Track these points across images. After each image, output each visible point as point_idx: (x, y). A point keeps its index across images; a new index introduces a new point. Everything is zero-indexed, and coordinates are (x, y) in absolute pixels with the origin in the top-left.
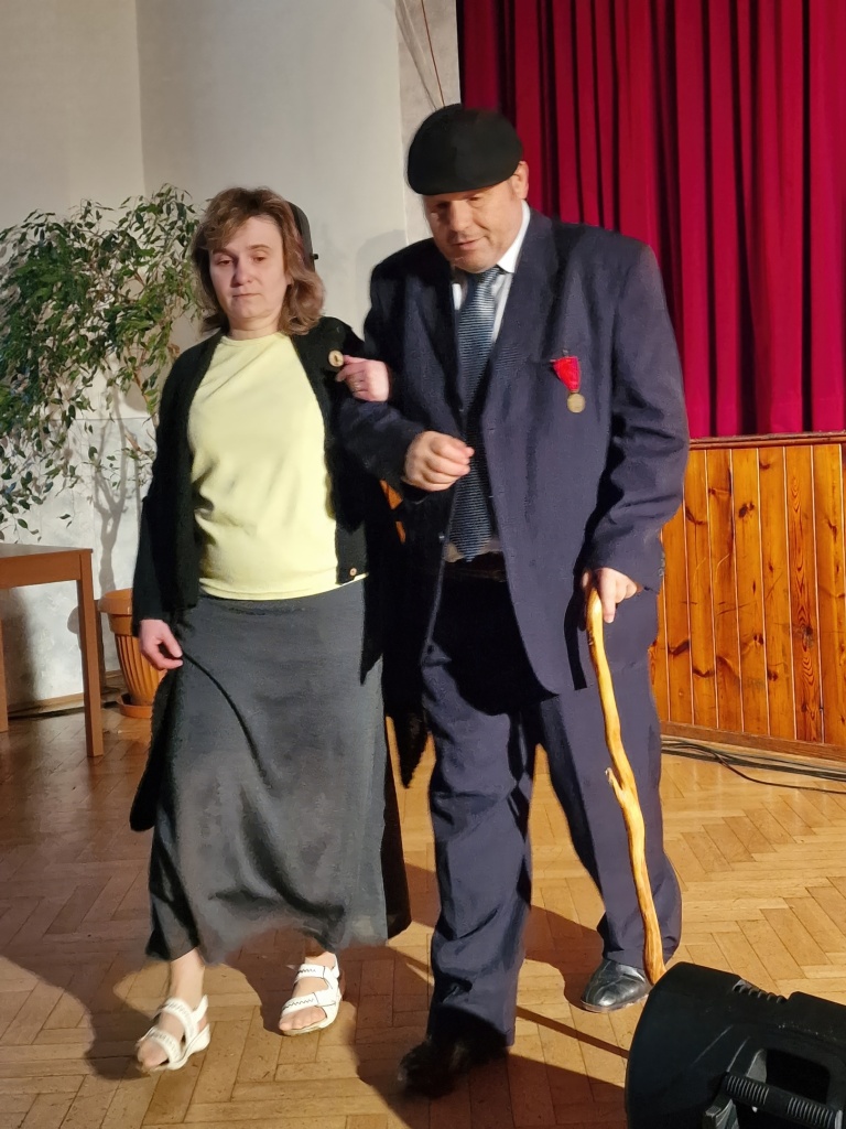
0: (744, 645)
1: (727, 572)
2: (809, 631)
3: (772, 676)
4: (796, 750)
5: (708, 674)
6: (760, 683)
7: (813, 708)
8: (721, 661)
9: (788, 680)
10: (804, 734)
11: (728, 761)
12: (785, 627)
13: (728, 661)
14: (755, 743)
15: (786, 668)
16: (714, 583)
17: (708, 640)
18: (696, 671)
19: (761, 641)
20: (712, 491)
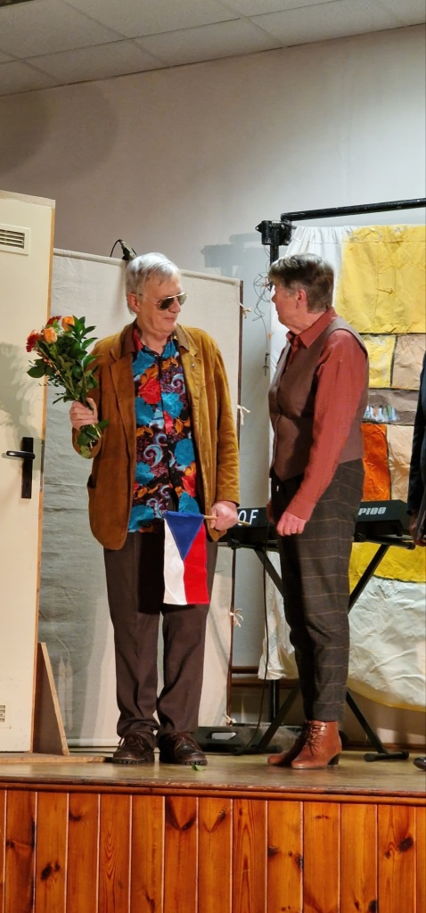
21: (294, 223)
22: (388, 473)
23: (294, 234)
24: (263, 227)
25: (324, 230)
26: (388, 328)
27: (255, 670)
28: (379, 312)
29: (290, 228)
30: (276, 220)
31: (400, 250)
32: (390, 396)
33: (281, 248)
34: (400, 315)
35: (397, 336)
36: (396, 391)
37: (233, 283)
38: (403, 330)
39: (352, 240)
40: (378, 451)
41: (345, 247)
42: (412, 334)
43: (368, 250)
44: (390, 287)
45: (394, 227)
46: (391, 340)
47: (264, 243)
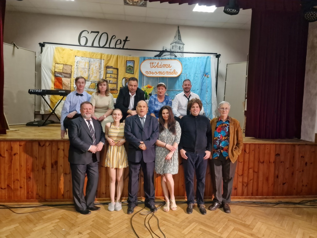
0: (14, 182)
1: (10, 168)
2: (30, 178)
3: (21, 187)
4: (26, 202)
5: (5, 189)
6: (18, 189)
7: (30, 193)
8: (8, 186)
9: (24, 188)
10: (28, 198)
11: (9, 208)
12: (24, 178)
13: (10, 185)
14: (16, 202)
15: (24, 185)
16: (7, 169)
17: (5, 182)
18: (1, 188)
19: (18, 181)
20: (7, 150)
21: (45, 44)
22: (62, 85)
23: (45, 45)
24: (40, 44)
25: (51, 46)
26: (62, 63)
27: (39, 112)
28: (61, 60)
29: (44, 45)
30: (42, 43)
31: (64, 51)
32: (62, 74)
33: (43, 47)
34: (64, 61)
35: (64, 64)
36: (64, 73)
37: (34, 52)
38: (65, 64)
39: (56, 48)
40: (60, 81)
41: (55, 49)
42: (66, 64)
43: (59, 50)
44: (62, 57)
45: (63, 47)
46: (63, 65)
47: (40, 46)
